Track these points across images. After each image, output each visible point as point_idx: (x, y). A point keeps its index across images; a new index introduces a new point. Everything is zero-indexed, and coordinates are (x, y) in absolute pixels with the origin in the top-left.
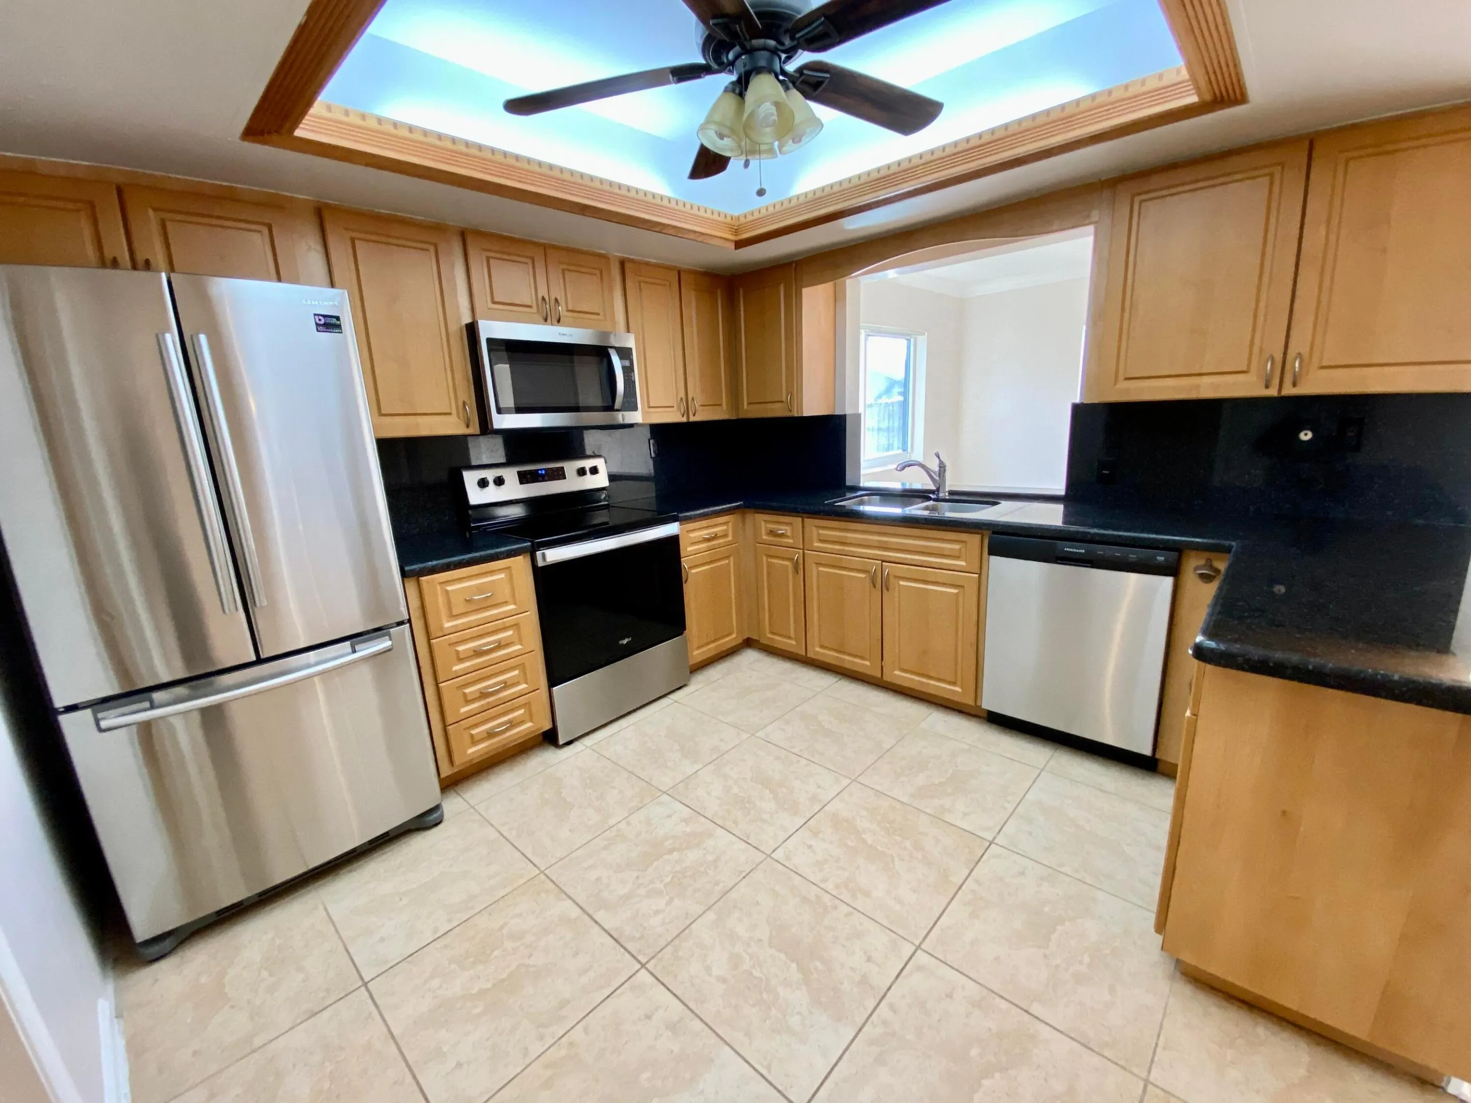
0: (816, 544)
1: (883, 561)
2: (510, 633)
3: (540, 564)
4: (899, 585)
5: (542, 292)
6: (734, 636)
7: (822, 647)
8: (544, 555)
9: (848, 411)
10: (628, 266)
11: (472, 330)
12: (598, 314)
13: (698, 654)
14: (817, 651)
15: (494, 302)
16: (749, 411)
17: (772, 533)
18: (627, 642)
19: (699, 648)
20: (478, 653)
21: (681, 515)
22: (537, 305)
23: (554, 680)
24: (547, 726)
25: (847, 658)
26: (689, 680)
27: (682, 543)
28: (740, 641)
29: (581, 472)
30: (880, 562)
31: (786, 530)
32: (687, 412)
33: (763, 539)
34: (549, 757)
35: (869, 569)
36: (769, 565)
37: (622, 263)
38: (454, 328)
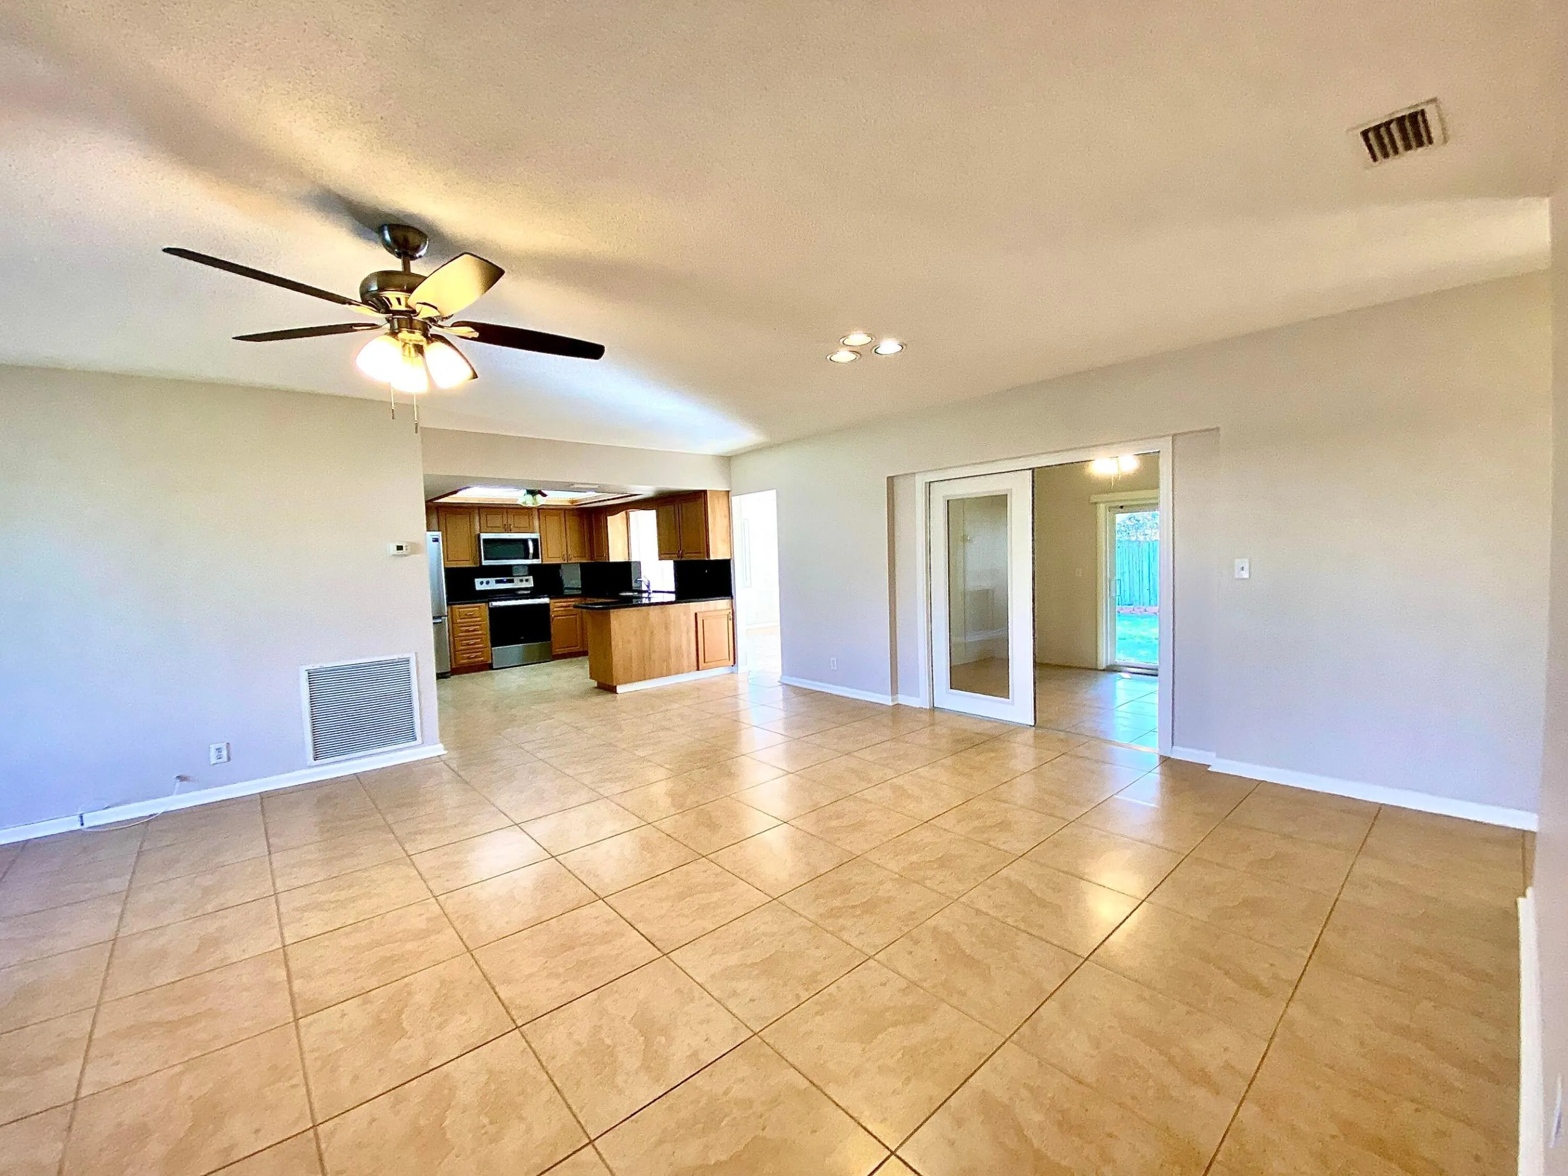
2: (479, 627)
3: (490, 606)
5: (505, 522)
6: (578, 647)
8: (493, 604)
10: (542, 510)
11: (479, 536)
12: (526, 528)
13: (558, 651)
15: (488, 527)
19: (558, 648)
20: (468, 631)
22: (503, 526)
24: (488, 661)
29: (521, 581)
32: (564, 560)
34: (487, 672)
37: (539, 509)
38: (473, 535)
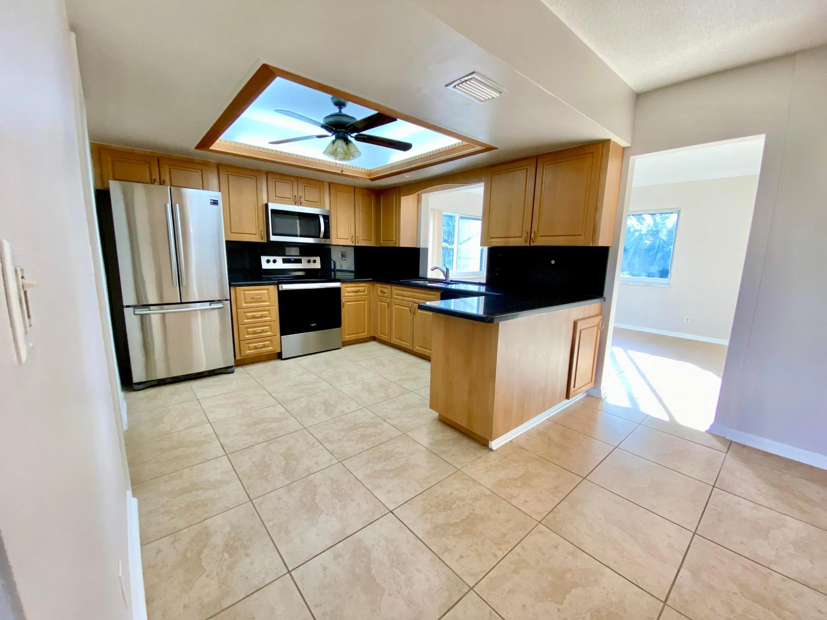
0: (395, 296)
2: (267, 312)
3: (280, 289)
4: (418, 312)
5: (295, 193)
6: (366, 333)
8: (282, 287)
9: (422, 246)
11: (267, 206)
12: (318, 202)
13: (348, 338)
14: (394, 340)
15: (276, 197)
16: (383, 243)
17: (382, 291)
19: (348, 335)
20: (254, 317)
22: (293, 198)
23: (283, 333)
24: (278, 350)
25: (403, 342)
27: (342, 291)
28: (368, 336)
29: (309, 261)
30: (413, 303)
31: (386, 291)
32: (355, 242)
33: (379, 294)
34: (278, 362)
35: (410, 306)
36: (381, 304)
37: (330, 184)
38: (260, 205)
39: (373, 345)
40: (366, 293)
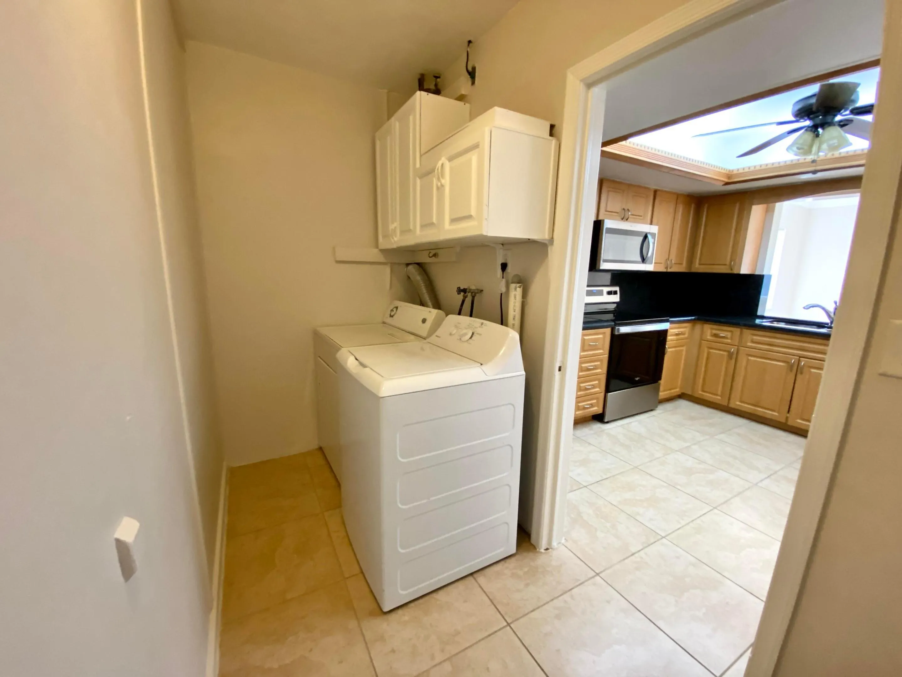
0: (750, 344)
1: (800, 357)
3: (616, 333)
4: (811, 372)
5: (624, 206)
6: (678, 390)
7: (741, 402)
8: (619, 329)
9: (765, 273)
10: (658, 193)
12: (641, 216)
13: (662, 394)
14: (736, 403)
15: (606, 211)
16: (698, 267)
17: (716, 335)
18: (638, 380)
19: (664, 391)
20: (587, 369)
21: (670, 319)
22: (622, 211)
23: (608, 390)
24: (600, 411)
25: (759, 409)
26: (657, 407)
27: (669, 334)
28: (679, 393)
30: (798, 357)
31: (727, 335)
32: (667, 268)
33: (708, 339)
34: (598, 426)
35: (789, 361)
36: (709, 353)
37: (655, 192)
39: (683, 404)
40: (686, 336)
